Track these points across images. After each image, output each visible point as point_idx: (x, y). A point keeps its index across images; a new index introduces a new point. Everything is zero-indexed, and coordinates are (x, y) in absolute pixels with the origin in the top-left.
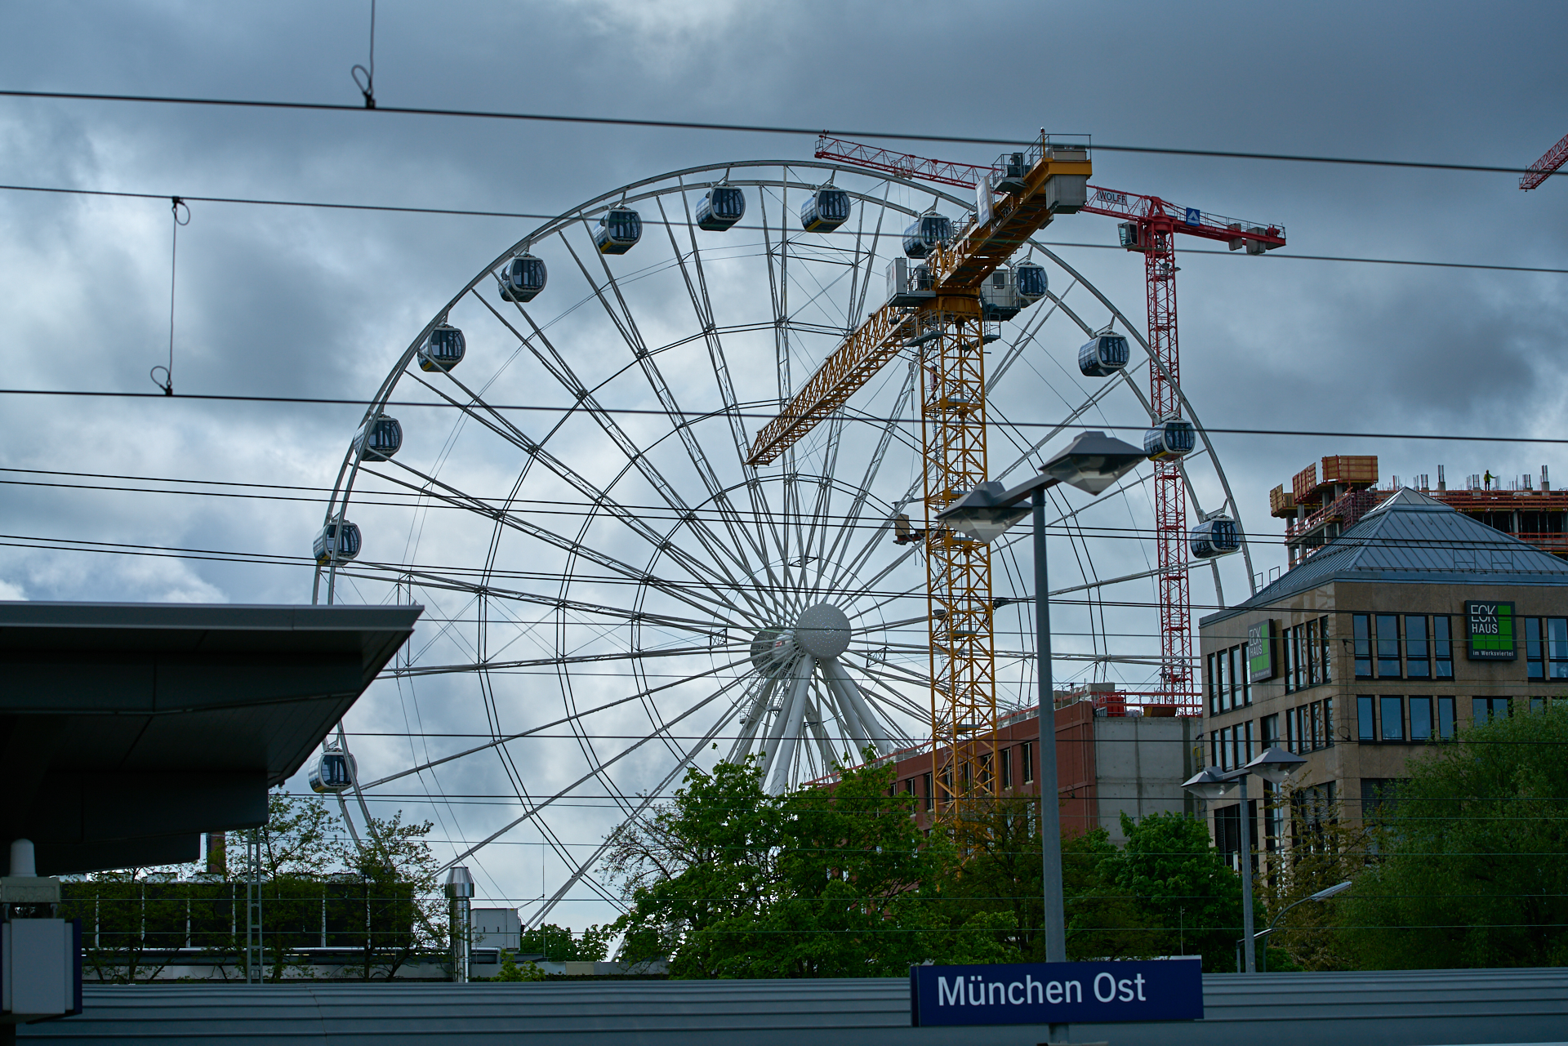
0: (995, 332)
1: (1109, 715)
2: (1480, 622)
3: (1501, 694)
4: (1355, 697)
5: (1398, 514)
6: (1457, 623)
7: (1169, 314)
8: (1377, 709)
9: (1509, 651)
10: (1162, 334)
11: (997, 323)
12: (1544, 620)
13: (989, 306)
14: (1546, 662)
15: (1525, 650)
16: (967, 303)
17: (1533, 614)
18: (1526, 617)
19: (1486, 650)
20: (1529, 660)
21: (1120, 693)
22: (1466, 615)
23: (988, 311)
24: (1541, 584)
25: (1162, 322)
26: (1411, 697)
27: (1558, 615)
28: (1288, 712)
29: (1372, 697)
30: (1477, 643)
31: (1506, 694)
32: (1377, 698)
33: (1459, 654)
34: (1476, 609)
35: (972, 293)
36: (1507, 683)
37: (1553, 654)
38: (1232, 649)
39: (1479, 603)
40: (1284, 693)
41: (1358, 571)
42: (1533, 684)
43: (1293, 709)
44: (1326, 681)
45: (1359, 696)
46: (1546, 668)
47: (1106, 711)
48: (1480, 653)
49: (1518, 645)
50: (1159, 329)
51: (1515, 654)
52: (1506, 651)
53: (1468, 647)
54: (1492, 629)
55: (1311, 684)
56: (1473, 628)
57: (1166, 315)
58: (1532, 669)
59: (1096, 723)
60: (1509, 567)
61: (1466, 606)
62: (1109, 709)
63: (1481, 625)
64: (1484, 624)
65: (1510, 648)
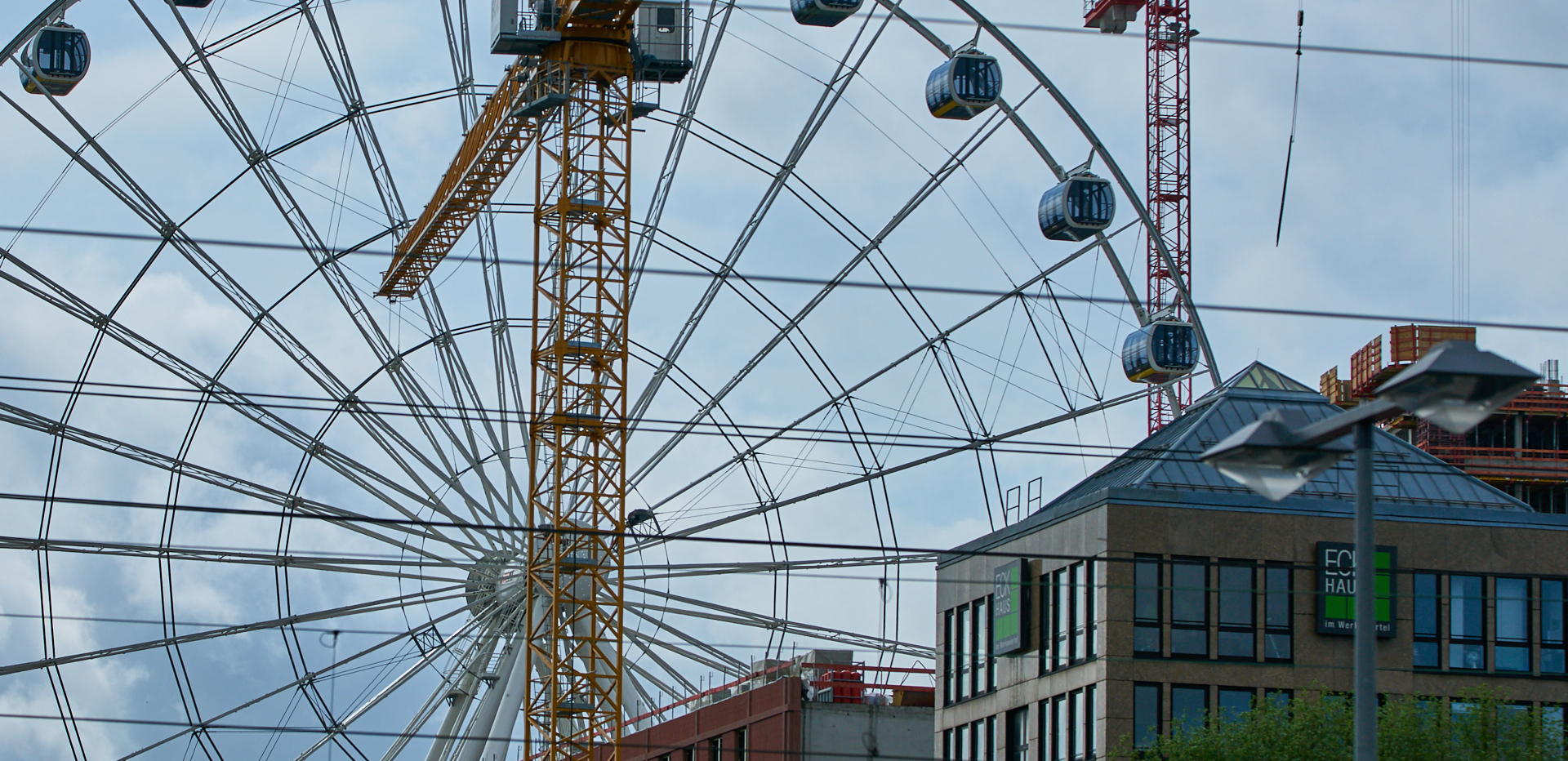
0: (651, 99)
1: (835, 700)
2: (1340, 576)
4: (1130, 684)
5: (1236, 403)
6: (1303, 579)
7: (1180, 102)
8: (1166, 704)
9: (1384, 623)
10: (1167, 132)
11: (655, 85)
12: (1445, 578)
13: (645, 58)
14: (1445, 643)
15: (1411, 623)
16: (609, 50)
17: (1427, 567)
18: (1414, 572)
19: (1347, 621)
20: (1416, 639)
21: (857, 667)
22: (1317, 569)
23: (642, 66)
24: (1442, 521)
25: (1167, 112)
26: (1221, 688)
27: (1468, 570)
28: (1042, 704)
29: (1159, 685)
30: (1333, 608)
32: (1167, 688)
33: (1302, 624)
34: (1333, 556)
35: (619, 36)
37: (1458, 630)
38: (977, 603)
39: (1340, 546)
40: (1037, 674)
41: (1151, 488)
42: (1421, 678)
43: (1047, 699)
44: (1090, 656)
45: (1137, 683)
46: (1443, 652)
47: (831, 694)
48: (1336, 625)
49: (1400, 615)
50: (1162, 122)
51: (1394, 628)
52: (1378, 623)
53: (1318, 614)
55: (1073, 662)
56: (1327, 585)
57: (1174, 102)
58: (1420, 654)
59: (808, 711)
60: (1394, 493)
61: (1318, 550)
62: (835, 691)
63: (1341, 581)
64: (1345, 579)
65: (1388, 619)
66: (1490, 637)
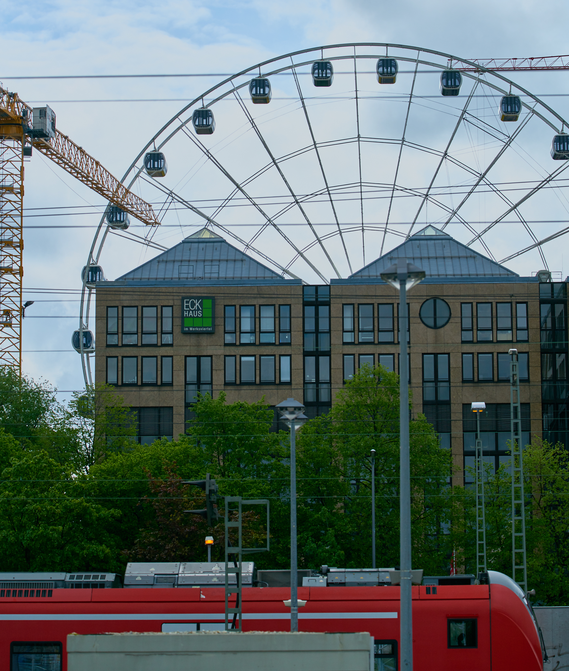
2: (190, 310)
3: (205, 354)
4: (105, 357)
6: (177, 311)
8: (120, 365)
9: (209, 327)
12: (238, 307)
14: (238, 334)
17: (230, 304)
19: (193, 327)
20: (225, 333)
22: (182, 307)
24: (234, 285)
27: (248, 304)
29: (117, 357)
30: (188, 322)
31: (208, 354)
32: (120, 358)
33: (177, 330)
34: (187, 302)
36: (209, 347)
37: (245, 328)
39: (190, 298)
42: (228, 348)
45: (107, 357)
46: (238, 337)
48: (189, 329)
49: (217, 323)
52: (207, 327)
54: (198, 314)
61: (182, 300)
63: (191, 312)
64: (193, 311)
65: (211, 325)
66: (257, 330)
